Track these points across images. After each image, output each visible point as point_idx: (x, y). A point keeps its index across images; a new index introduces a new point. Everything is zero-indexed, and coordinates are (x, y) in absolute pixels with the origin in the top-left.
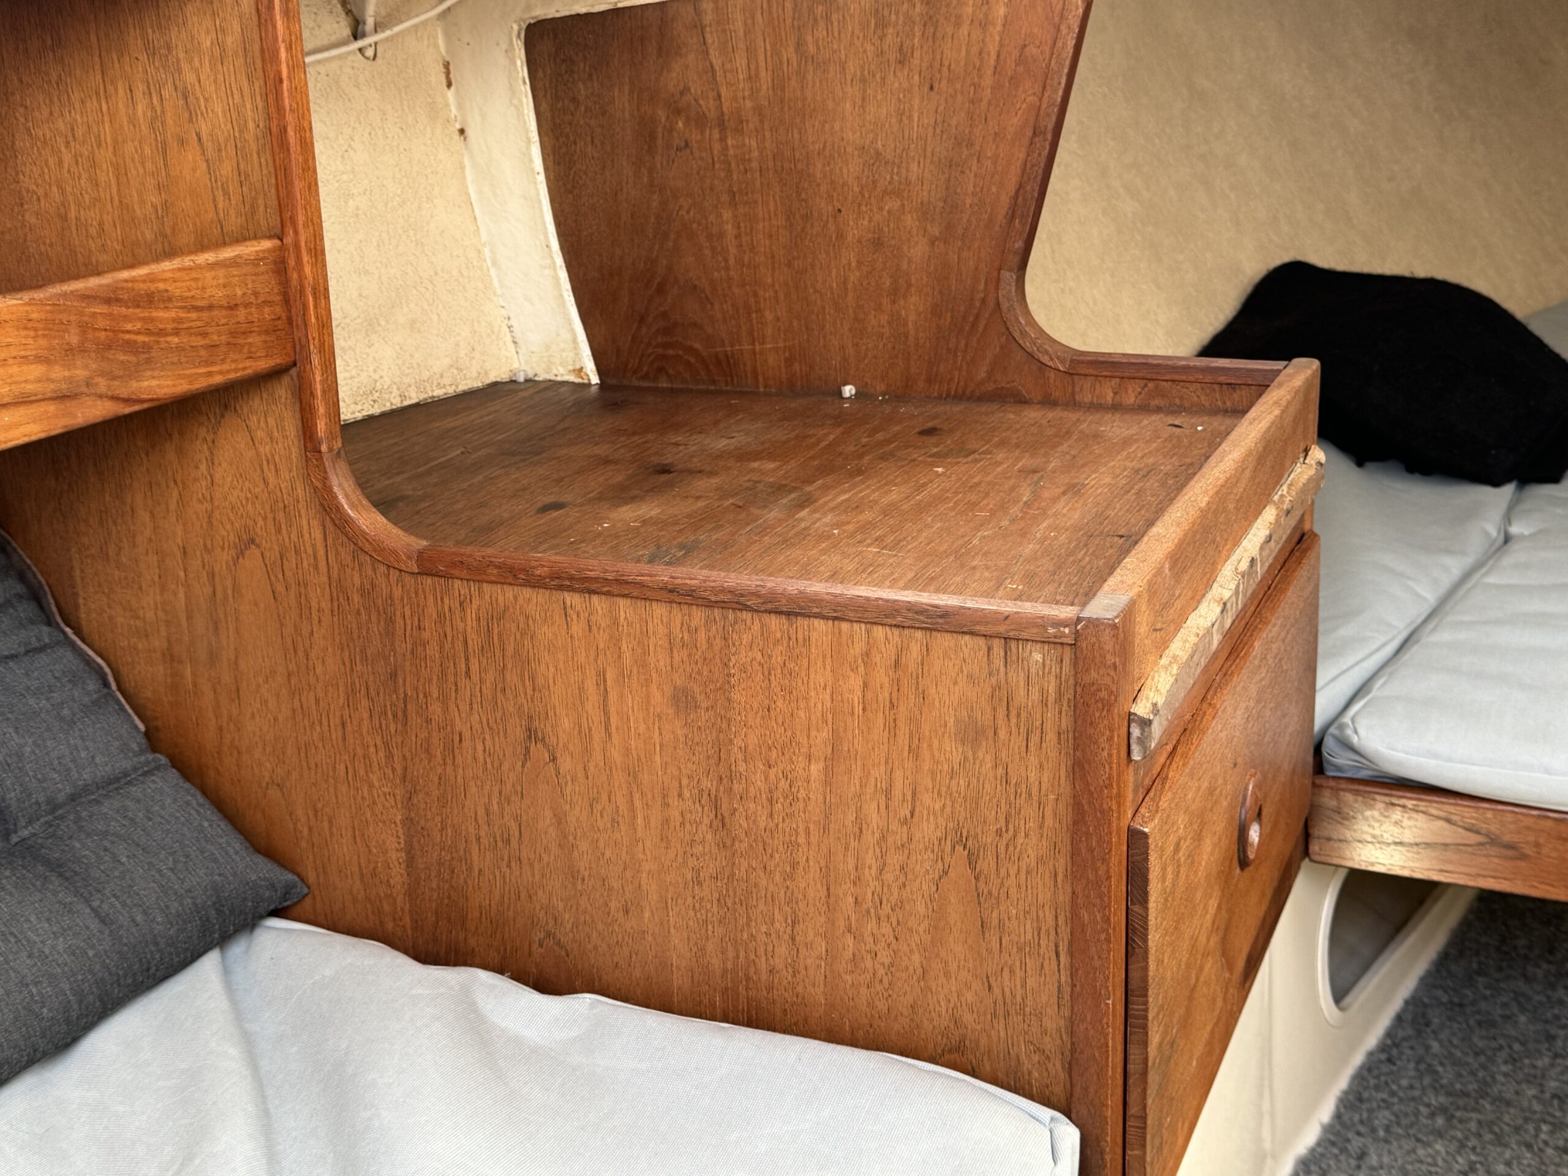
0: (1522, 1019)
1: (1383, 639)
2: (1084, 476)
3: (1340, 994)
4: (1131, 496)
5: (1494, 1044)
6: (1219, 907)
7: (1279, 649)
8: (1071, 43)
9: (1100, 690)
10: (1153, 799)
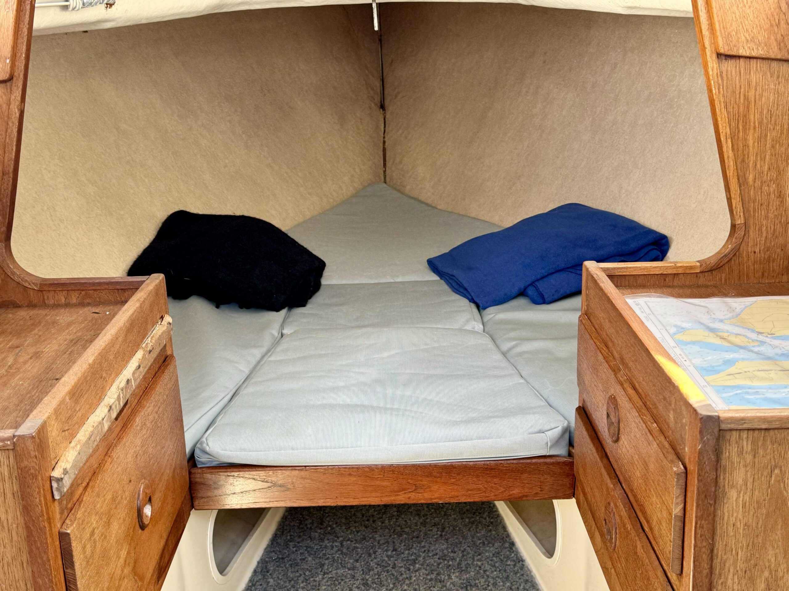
0: (310, 559)
1: (223, 395)
2: (44, 347)
3: (222, 568)
4: (66, 356)
5: (298, 574)
6: (129, 553)
7: (154, 417)
8: (15, 130)
9: (30, 470)
10: (73, 514)
